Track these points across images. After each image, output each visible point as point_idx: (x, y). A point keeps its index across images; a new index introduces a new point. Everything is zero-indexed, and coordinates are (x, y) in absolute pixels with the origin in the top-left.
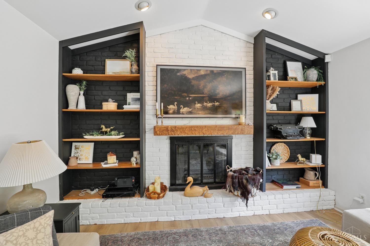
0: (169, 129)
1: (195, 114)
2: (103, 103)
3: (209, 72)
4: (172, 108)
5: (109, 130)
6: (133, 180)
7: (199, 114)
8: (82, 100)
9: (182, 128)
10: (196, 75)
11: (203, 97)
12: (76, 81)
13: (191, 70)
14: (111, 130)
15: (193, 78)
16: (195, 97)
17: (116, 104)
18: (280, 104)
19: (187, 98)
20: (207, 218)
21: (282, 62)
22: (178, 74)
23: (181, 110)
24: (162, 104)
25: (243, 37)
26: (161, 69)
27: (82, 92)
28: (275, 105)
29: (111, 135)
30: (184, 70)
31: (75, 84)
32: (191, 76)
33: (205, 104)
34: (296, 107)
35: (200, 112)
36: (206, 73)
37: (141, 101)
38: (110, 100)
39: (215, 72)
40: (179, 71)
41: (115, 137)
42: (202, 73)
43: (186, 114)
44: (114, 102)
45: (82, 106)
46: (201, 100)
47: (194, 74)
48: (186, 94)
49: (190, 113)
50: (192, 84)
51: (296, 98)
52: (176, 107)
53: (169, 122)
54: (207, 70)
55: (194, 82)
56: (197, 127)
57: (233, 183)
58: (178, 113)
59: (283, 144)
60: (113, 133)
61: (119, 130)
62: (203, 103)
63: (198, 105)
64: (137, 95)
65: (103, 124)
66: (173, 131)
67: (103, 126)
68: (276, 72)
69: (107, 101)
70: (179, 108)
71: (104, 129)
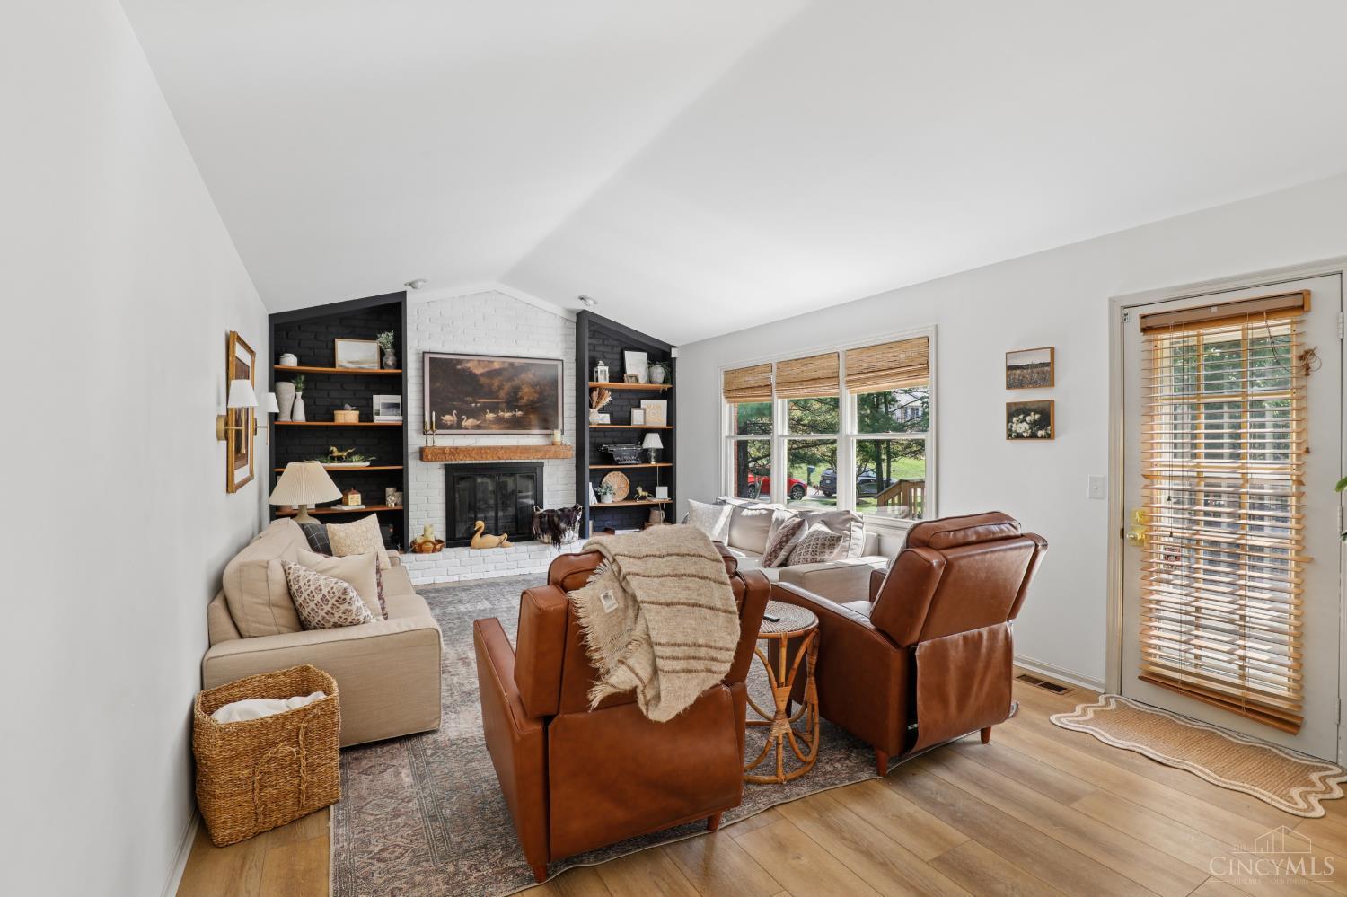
0: (447, 451)
1: (485, 429)
2: (335, 412)
3: (506, 365)
4: (447, 418)
5: (345, 454)
6: (391, 530)
7: (491, 429)
8: (300, 405)
9: (467, 451)
10: (486, 369)
11: (498, 403)
12: (287, 375)
13: (479, 361)
14: (350, 455)
15: (482, 375)
16: (484, 403)
17: (357, 412)
18: (615, 415)
19: (473, 405)
20: (505, 575)
21: (619, 350)
22: (459, 367)
23: (464, 423)
24: (434, 413)
25: (560, 312)
26: (431, 358)
27: (300, 394)
28: (608, 415)
29: (352, 462)
30: (468, 361)
31: (288, 380)
32: (478, 371)
33: (501, 414)
34: (638, 418)
35: (493, 426)
36: (502, 366)
37: (402, 408)
38: (347, 406)
39: (516, 365)
40: (459, 362)
41: (359, 464)
42: (496, 366)
43: (472, 429)
44: (354, 410)
45: (300, 417)
46: (494, 408)
47: (483, 368)
48: (471, 399)
49: (478, 427)
50: (481, 382)
51: (639, 406)
52: (455, 418)
53: (444, 441)
54: (504, 362)
55: (483, 380)
56: (489, 448)
57: (541, 523)
58: (459, 427)
59: (620, 474)
60: (354, 458)
61: (365, 454)
62: (498, 412)
63: (490, 416)
64: (396, 399)
65: (334, 446)
66: (454, 455)
67: (335, 449)
68: (607, 368)
69: (342, 408)
70: (460, 420)
71: (336, 453)
